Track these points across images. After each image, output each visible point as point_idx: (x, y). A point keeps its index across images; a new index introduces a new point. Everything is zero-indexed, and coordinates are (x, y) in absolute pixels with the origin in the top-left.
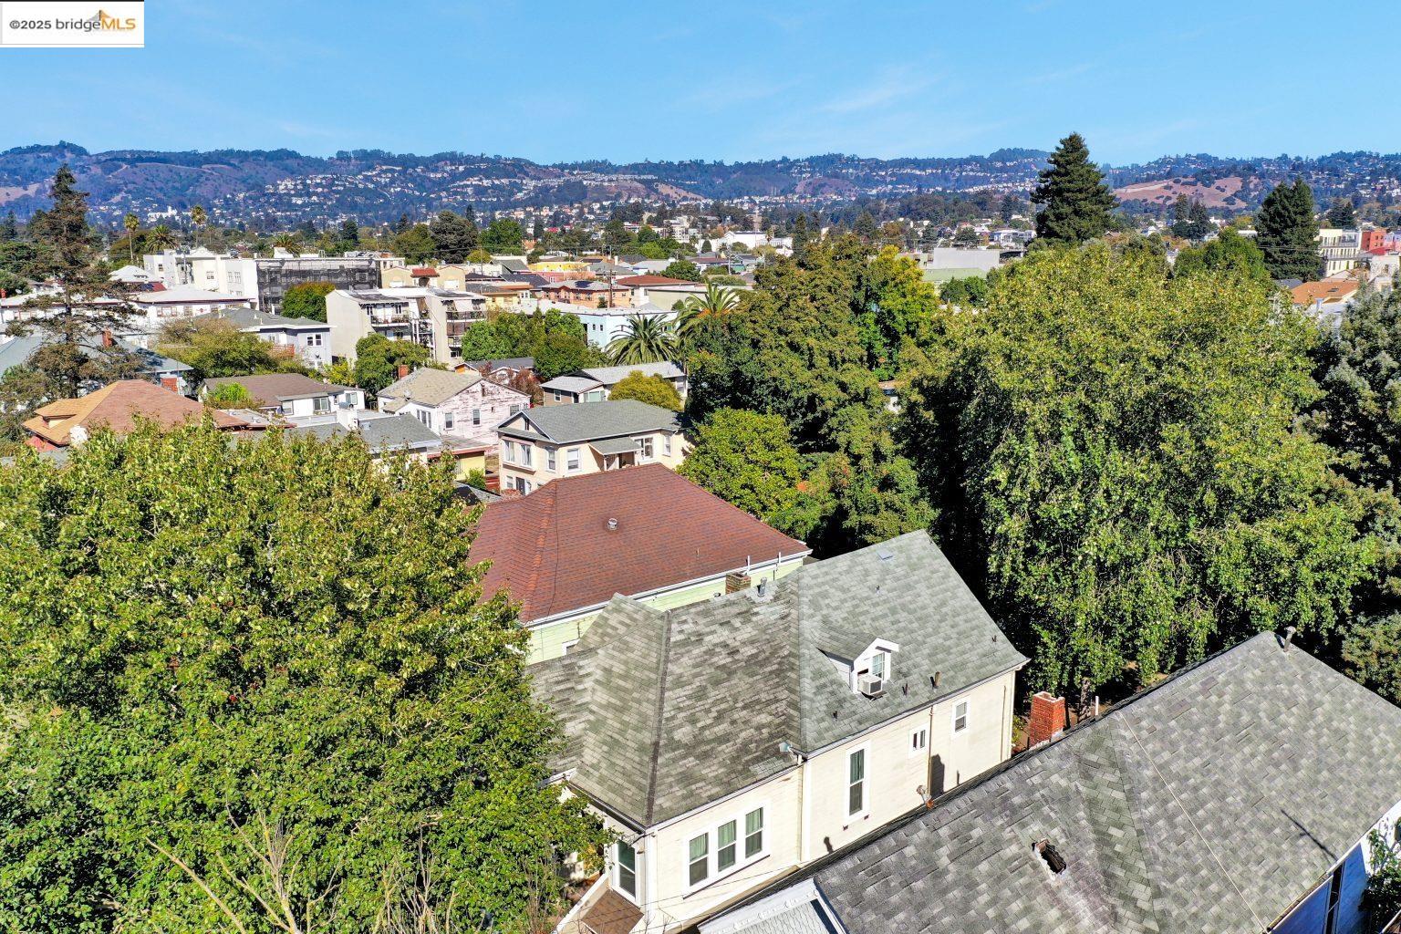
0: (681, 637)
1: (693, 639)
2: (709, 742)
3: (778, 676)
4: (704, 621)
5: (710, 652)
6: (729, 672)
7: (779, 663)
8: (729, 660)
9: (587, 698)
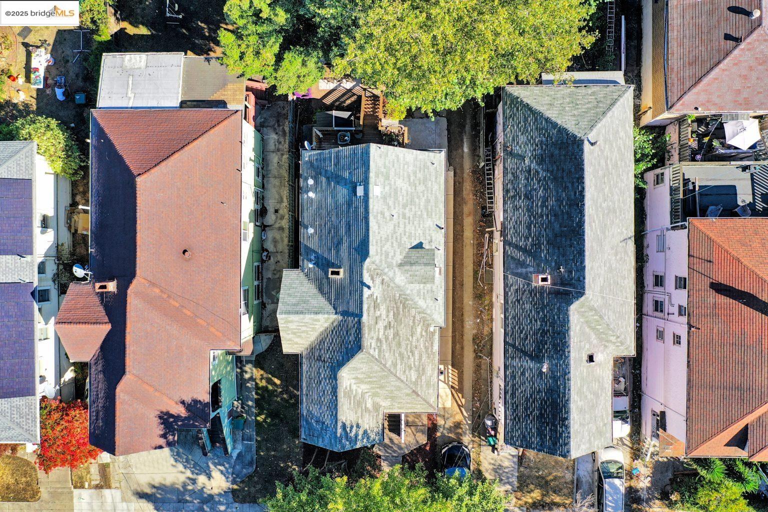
0: (377, 350)
1: (379, 344)
2: (420, 366)
3: (405, 308)
4: (373, 332)
5: (387, 338)
6: (396, 334)
7: (401, 303)
8: (392, 329)
9: (360, 391)
